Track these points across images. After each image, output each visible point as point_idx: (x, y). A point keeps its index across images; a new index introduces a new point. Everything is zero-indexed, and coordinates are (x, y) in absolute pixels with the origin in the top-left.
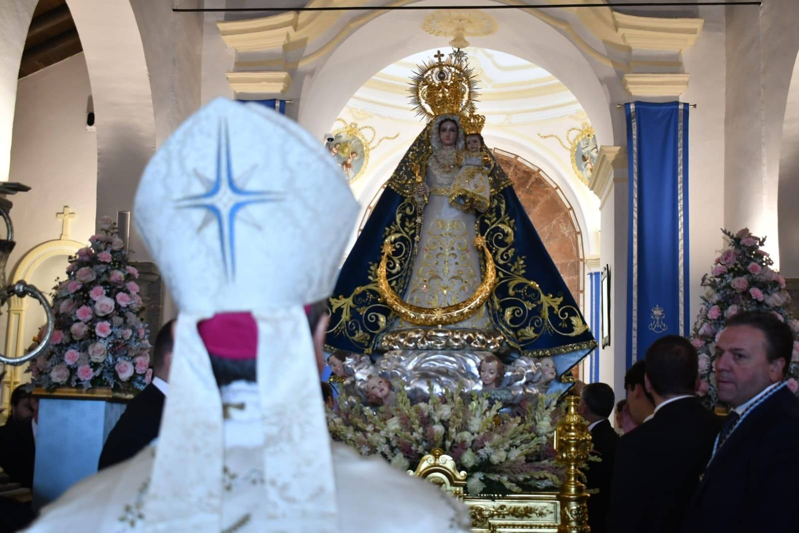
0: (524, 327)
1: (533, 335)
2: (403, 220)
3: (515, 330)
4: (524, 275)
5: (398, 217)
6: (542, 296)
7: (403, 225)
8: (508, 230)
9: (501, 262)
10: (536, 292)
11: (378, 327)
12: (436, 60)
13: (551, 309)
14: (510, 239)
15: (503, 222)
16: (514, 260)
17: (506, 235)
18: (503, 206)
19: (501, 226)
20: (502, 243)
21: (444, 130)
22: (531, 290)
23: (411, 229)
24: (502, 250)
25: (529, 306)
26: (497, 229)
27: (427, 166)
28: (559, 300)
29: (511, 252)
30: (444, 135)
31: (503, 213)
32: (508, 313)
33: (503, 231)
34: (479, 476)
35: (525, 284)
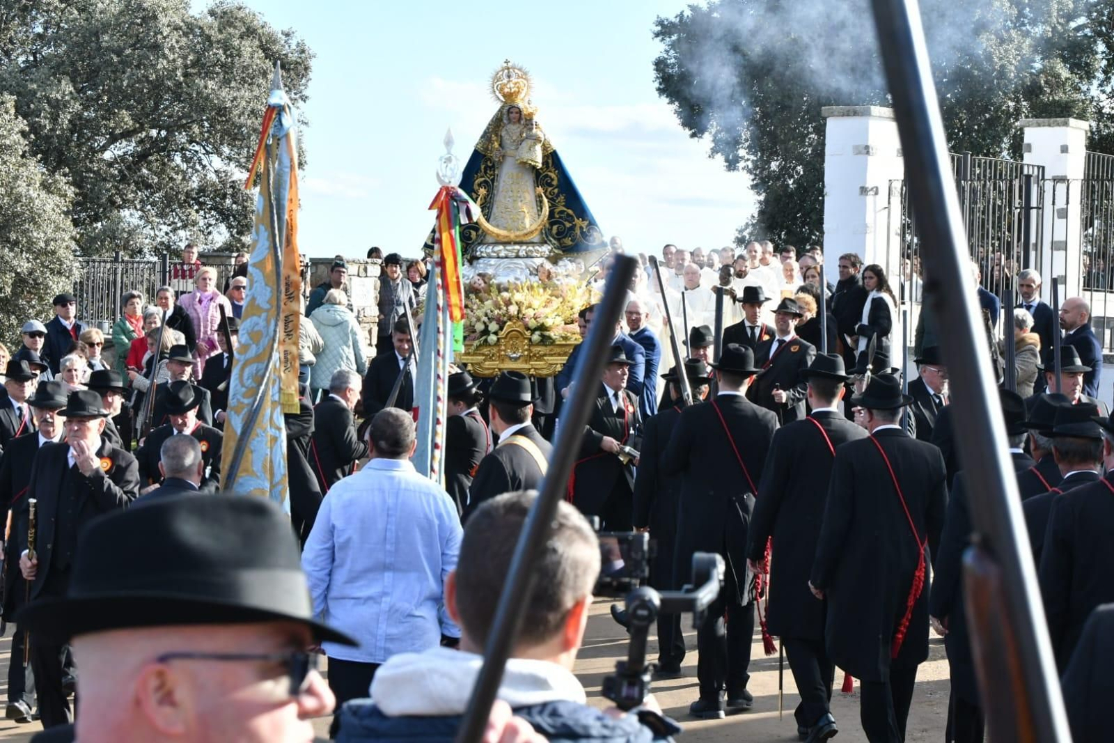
0: (564, 237)
1: (570, 243)
2: (485, 169)
3: (559, 240)
4: (564, 206)
5: (483, 167)
6: (576, 219)
7: (486, 173)
8: (553, 175)
9: (550, 196)
10: (571, 216)
11: (471, 239)
12: (505, 65)
13: (581, 228)
14: (555, 183)
15: (550, 171)
16: (558, 196)
17: (552, 180)
18: (550, 161)
19: (549, 173)
20: (550, 185)
21: (512, 113)
22: (568, 215)
23: (491, 175)
24: (550, 189)
25: (568, 225)
26: (547, 176)
27: (501, 136)
28: (586, 223)
29: (556, 191)
30: (511, 115)
31: (550, 165)
32: (555, 228)
33: (550, 177)
34: (538, 333)
35: (565, 211)
